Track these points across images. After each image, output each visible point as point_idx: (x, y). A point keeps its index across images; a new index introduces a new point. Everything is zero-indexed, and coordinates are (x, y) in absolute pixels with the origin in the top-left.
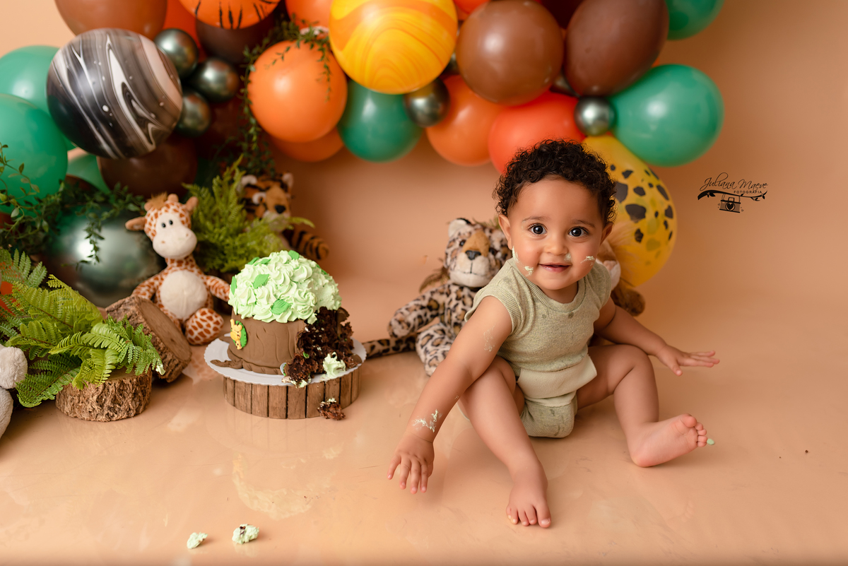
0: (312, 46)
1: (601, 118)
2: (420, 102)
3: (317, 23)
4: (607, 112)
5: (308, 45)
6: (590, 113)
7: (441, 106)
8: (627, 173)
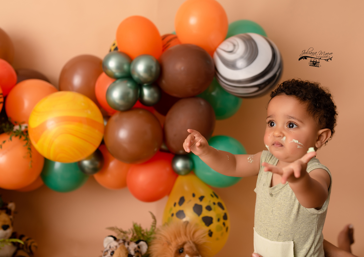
0: (21, 137)
1: (185, 167)
2: (86, 163)
3: (24, 123)
4: (189, 163)
5: (18, 137)
6: (179, 164)
7: (98, 163)
8: (201, 198)
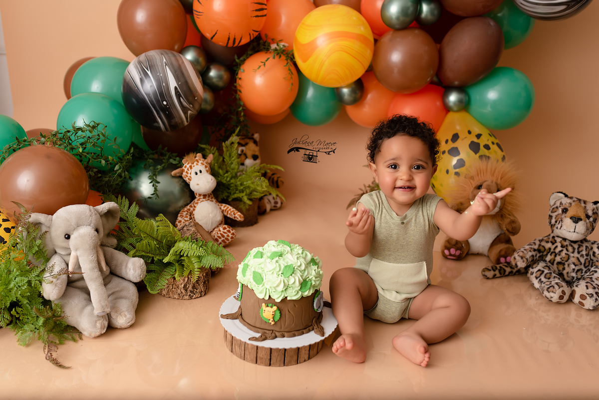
8: (479, 136)
